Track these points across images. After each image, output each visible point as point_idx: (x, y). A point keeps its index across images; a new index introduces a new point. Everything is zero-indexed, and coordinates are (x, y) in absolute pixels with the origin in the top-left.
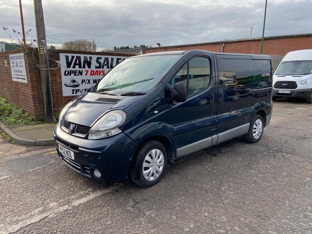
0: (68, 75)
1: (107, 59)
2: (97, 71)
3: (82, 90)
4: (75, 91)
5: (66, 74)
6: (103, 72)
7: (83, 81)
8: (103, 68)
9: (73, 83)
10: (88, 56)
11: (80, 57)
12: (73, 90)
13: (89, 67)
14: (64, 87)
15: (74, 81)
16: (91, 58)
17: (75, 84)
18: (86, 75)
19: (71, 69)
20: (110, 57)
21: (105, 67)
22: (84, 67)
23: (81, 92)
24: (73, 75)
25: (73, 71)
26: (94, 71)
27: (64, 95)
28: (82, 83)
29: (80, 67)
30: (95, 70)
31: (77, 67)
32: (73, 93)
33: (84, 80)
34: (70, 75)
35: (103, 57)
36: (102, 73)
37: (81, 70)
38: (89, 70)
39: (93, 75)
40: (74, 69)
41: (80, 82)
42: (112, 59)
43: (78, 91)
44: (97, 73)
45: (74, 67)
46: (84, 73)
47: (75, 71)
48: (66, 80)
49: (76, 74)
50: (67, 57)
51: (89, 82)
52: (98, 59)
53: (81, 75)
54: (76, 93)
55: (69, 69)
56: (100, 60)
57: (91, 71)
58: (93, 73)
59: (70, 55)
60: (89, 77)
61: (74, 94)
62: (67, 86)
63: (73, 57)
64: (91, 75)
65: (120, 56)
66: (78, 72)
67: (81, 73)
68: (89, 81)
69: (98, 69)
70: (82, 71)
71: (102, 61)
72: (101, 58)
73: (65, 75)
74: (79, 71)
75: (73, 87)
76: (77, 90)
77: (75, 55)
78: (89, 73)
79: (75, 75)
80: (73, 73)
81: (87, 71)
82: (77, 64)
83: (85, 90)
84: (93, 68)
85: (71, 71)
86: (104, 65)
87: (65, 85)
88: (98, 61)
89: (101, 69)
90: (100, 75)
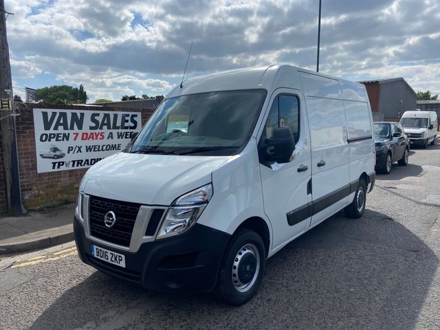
0: (45, 140)
1: (107, 116)
2: (92, 134)
3: (69, 162)
4: (57, 165)
5: (44, 139)
6: (101, 135)
7: (70, 149)
8: (101, 128)
9: (54, 152)
10: (78, 112)
11: (66, 113)
12: (54, 164)
13: (80, 127)
14: (39, 158)
15: (55, 150)
16: (82, 115)
17: (58, 153)
18: (75, 139)
19: (52, 131)
20: (112, 114)
21: (105, 127)
22: (72, 128)
23: (67, 165)
24: (53, 140)
25: (54, 134)
26: (87, 134)
27: (40, 170)
28: (68, 152)
29: (66, 128)
30: (89, 132)
31: (61, 128)
32: (54, 168)
33: (72, 148)
34: (50, 140)
35: (102, 113)
36: (99, 137)
37: (66, 132)
38: (80, 132)
39: (86, 139)
40: (56, 132)
41: (65, 151)
43: (63, 164)
44: (92, 136)
45: (56, 128)
46: (72, 137)
47: (58, 134)
48: (42, 148)
49: (59, 139)
50: (45, 114)
51: (80, 150)
52: (93, 115)
53: (68, 139)
54: (58, 167)
55: (48, 132)
56: (96, 118)
57: (83, 134)
58: (85, 137)
59: (50, 112)
60: (79, 142)
61: (56, 169)
62: (44, 157)
63: (54, 114)
64: (83, 139)
65: (127, 111)
66: (62, 135)
67: (66, 137)
68: (80, 148)
69: (93, 131)
70: (69, 134)
71: (100, 119)
72: (98, 115)
73: (41, 140)
74: (65, 134)
75: (53, 158)
76: (60, 163)
77: (58, 111)
78: (80, 136)
79: (57, 140)
80: (54, 137)
81: (77, 134)
82: (61, 124)
83: (74, 162)
84: (86, 129)
85: (51, 134)
86: (103, 124)
87: (41, 155)
88: (93, 120)
89: (98, 131)
90: (96, 139)
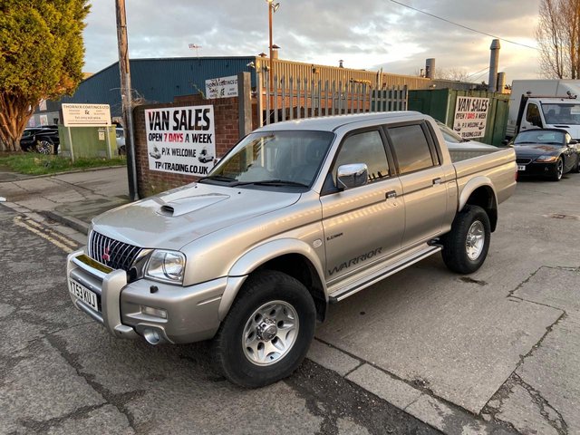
42: (190, 111)
